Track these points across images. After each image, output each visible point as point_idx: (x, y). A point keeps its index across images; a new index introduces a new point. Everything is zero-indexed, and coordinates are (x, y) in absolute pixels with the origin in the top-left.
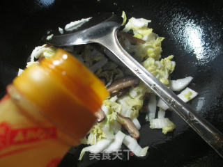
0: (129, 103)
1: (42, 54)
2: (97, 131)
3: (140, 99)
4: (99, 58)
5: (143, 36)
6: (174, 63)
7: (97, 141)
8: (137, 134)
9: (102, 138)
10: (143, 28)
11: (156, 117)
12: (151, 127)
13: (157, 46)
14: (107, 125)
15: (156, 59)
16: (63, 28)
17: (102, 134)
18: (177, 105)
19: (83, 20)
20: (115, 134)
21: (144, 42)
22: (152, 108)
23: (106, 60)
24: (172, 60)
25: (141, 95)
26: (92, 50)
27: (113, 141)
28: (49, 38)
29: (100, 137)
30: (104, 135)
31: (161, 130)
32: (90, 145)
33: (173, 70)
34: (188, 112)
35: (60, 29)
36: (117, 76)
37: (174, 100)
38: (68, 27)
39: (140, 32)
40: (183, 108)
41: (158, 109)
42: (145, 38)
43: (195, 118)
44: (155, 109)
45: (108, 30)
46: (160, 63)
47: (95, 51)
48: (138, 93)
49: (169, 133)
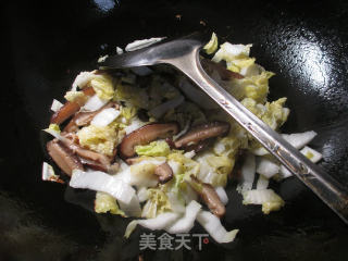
0: (212, 162)
1: (89, 82)
2: (159, 198)
3: (229, 156)
4: (173, 94)
5: (240, 69)
6: (287, 111)
7: (157, 213)
8: (221, 210)
9: (166, 210)
10: (241, 56)
11: (254, 187)
12: (244, 202)
13: (262, 83)
14: (175, 190)
15: (258, 101)
16: (123, 47)
17: (165, 203)
19: (153, 40)
20: (186, 205)
21: (242, 77)
22: (248, 175)
23: (182, 99)
24: (285, 105)
25: (232, 150)
26: (162, 83)
27: (182, 215)
28: (102, 59)
29: (162, 208)
30: (168, 206)
31: (260, 206)
32: (145, 218)
33: (285, 119)
34: (299, 161)
35: (119, 50)
36: (196, 121)
37: (277, 144)
38: (130, 47)
39: (237, 62)
40: (292, 155)
41: (257, 176)
42: (243, 72)
43: (310, 171)
44: (253, 175)
45: (187, 50)
46: (264, 108)
47: (166, 85)
48: (227, 148)
49: (273, 212)
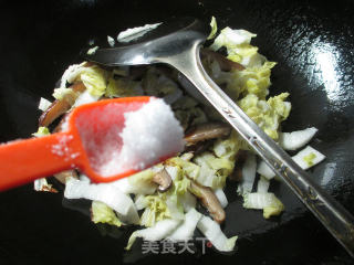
0: (212, 165)
1: (78, 77)
2: (158, 205)
3: (230, 159)
4: (169, 89)
5: (241, 58)
6: (288, 105)
7: (156, 221)
8: (221, 215)
9: (165, 217)
10: (243, 45)
11: (255, 190)
12: (244, 205)
13: (264, 75)
14: (173, 198)
15: (260, 96)
16: (115, 37)
17: (164, 210)
18: (290, 173)
19: (148, 27)
20: (185, 213)
21: (243, 68)
22: (248, 175)
23: (180, 92)
24: (286, 100)
25: (232, 154)
26: (159, 76)
27: (182, 223)
28: (91, 51)
29: (162, 215)
30: (167, 213)
31: (261, 211)
32: (144, 227)
33: (286, 116)
34: (307, 185)
35: (110, 39)
36: (196, 120)
37: (285, 163)
38: (122, 36)
39: (239, 51)
40: (300, 178)
41: (258, 177)
42: (245, 62)
43: (319, 197)
44: (253, 176)
45: (187, 45)
46: (266, 104)
47: (163, 78)
48: (228, 150)
49: (273, 217)
